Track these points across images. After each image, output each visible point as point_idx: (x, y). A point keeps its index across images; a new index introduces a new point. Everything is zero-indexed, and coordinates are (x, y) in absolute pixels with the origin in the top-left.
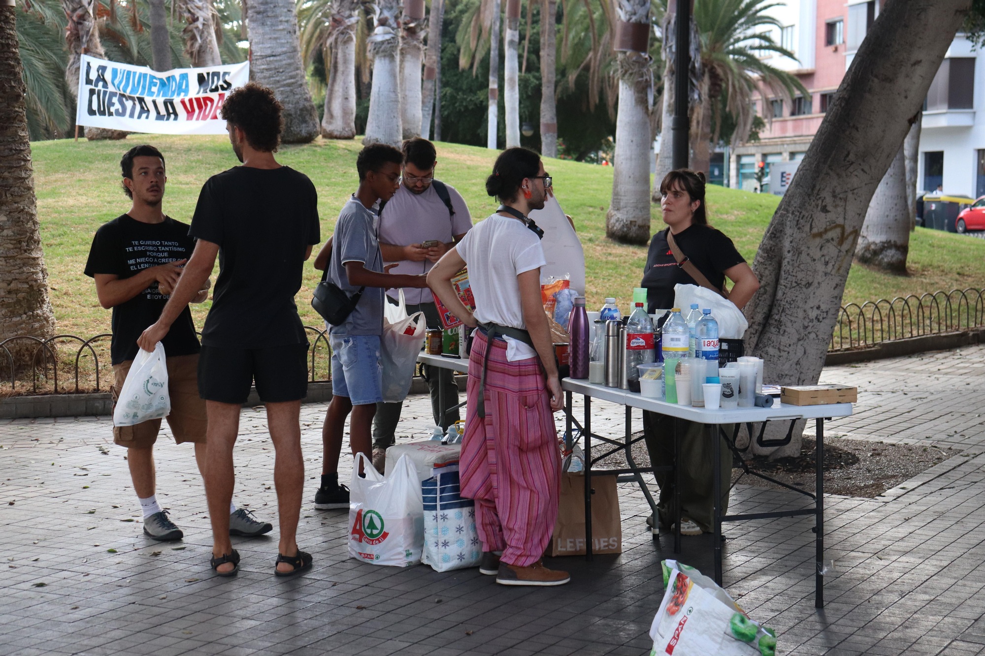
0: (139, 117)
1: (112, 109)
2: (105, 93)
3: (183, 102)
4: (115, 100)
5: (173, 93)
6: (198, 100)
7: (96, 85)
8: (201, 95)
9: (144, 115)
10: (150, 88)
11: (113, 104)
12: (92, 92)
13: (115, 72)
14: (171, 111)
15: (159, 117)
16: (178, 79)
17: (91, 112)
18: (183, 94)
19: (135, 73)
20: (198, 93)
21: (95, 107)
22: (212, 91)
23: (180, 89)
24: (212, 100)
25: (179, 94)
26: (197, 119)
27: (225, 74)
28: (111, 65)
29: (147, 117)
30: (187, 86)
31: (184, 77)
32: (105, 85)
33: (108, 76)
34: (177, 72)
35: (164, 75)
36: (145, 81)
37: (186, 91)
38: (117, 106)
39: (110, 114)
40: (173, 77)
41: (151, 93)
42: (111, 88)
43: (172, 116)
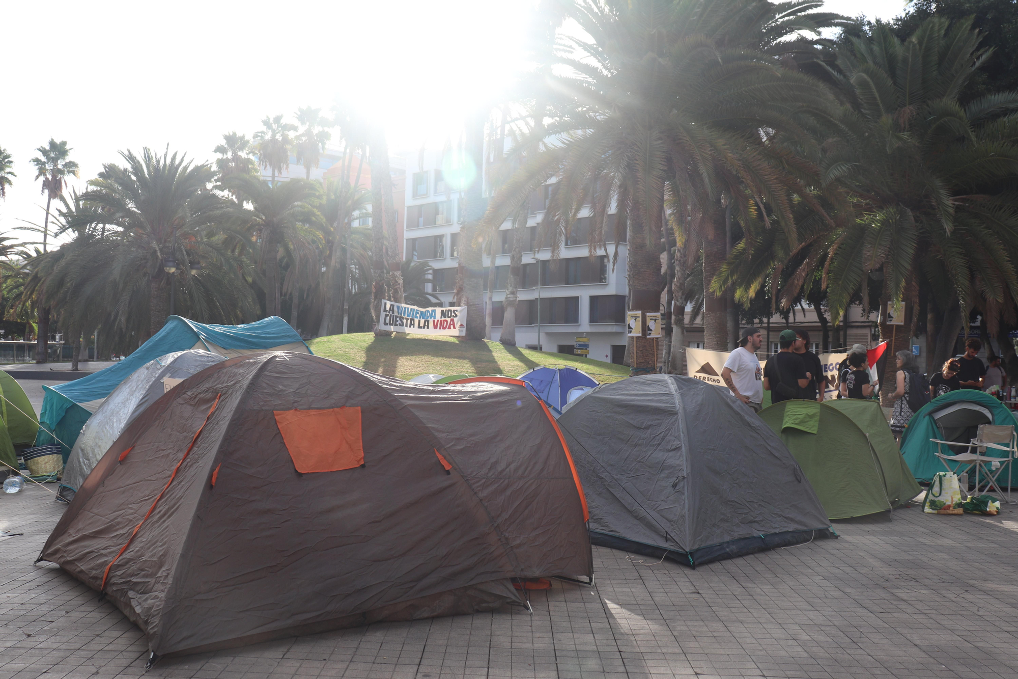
0: (410, 327)
1: (397, 323)
2: (393, 316)
3: (434, 321)
4: (398, 319)
5: (428, 317)
6: (441, 321)
7: (389, 313)
8: (443, 319)
9: (412, 326)
10: (416, 315)
11: (398, 321)
12: (386, 315)
13: (398, 307)
14: (426, 325)
15: (419, 327)
16: (430, 312)
17: (385, 324)
18: (433, 318)
19: (408, 308)
20: (441, 318)
21: (387, 321)
22: (448, 317)
23: (431, 316)
24: (447, 321)
25: (431, 318)
26: (440, 328)
27: (454, 311)
28: (396, 304)
29: (414, 327)
30: (435, 314)
31: (434, 311)
32: (393, 313)
33: (396, 309)
34: (430, 309)
35: (424, 310)
36: (414, 311)
37: (435, 317)
38: (399, 322)
39: (396, 325)
40: (428, 311)
41: (417, 318)
42: (396, 314)
43: (426, 327)
